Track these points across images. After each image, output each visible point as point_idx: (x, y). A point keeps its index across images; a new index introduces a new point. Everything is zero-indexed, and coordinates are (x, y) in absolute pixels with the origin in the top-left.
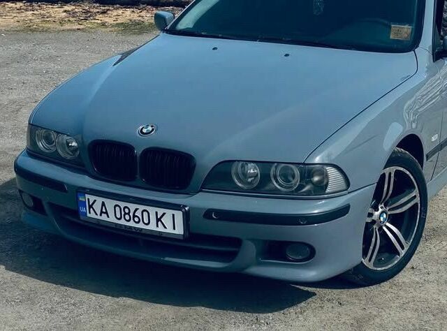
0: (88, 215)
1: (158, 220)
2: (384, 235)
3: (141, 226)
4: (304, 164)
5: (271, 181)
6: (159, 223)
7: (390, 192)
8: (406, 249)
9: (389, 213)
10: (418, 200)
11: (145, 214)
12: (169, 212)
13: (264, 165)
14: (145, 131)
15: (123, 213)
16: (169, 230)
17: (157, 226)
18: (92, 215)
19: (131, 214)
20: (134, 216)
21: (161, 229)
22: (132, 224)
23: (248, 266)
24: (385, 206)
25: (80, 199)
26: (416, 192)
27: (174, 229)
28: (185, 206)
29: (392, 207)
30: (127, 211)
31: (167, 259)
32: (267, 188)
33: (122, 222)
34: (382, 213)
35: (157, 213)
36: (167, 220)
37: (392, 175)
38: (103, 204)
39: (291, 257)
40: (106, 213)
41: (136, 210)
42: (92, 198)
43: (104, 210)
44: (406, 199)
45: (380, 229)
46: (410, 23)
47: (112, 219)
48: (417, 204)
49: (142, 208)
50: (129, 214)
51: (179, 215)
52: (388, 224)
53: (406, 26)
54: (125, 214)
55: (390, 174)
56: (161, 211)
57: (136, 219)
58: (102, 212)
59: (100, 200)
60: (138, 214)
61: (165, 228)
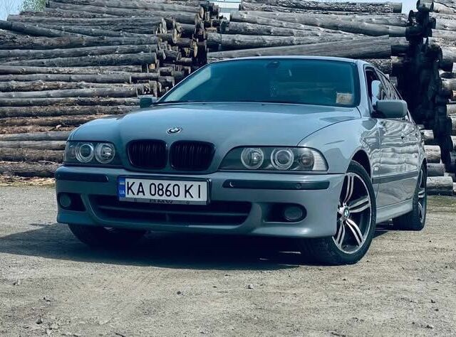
0: (127, 196)
1: (187, 191)
2: (347, 228)
3: (172, 198)
4: (297, 147)
5: (270, 163)
6: (187, 194)
7: (351, 193)
8: (363, 242)
9: (350, 212)
10: (369, 205)
11: (176, 188)
12: (196, 184)
13: (267, 148)
14: (172, 131)
15: (157, 189)
16: (196, 199)
17: (186, 197)
18: (130, 196)
19: (164, 190)
20: (167, 191)
21: (188, 198)
22: (164, 198)
23: (255, 228)
24: (348, 204)
25: (121, 183)
26: (368, 199)
27: (199, 197)
28: (208, 179)
29: (352, 207)
30: (161, 187)
31: (190, 226)
32: (267, 168)
33: (157, 197)
34: (346, 209)
35: (186, 186)
36: (194, 191)
37: (353, 179)
38: (141, 185)
39: (288, 218)
40: (143, 192)
41: (169, 185)
42: (130, 181)
43: (141, 190)
44: (361, 202)
45: (344, 222)
46: (350, 92)
47: (148, 196)
48: (369, 208)
49: (173, 183)
50: (162, 190)
51: (204, 185)
52: (350, 220)
53: (348, 94)
54: (159, 190)
55: (351, 178)
56: (189, 184)
57: (168, 193)
58: (139, 191)
59: (138, 182)
60: (170, 188)
61: (192, 197)
